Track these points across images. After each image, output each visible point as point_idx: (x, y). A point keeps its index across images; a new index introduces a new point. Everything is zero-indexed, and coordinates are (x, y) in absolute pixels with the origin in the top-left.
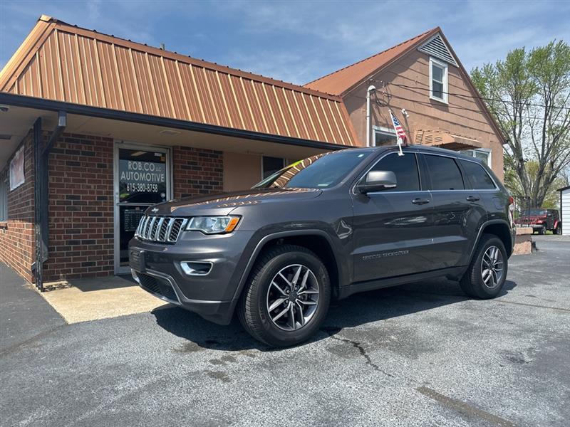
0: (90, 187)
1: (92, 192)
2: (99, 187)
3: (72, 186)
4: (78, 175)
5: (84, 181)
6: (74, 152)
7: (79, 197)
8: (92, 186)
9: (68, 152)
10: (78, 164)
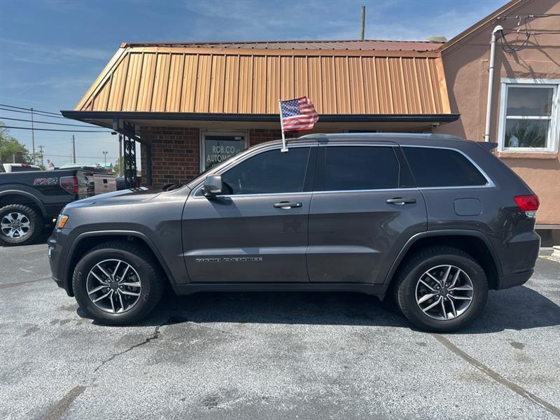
0: (180, 169)
1: (182, 172)
2: (188, 168)
3: (168, 168)
4: (172, 159)
5: (177, 164)
6: (169, 142)
7: (173, 177)
8: (183, 167)
9: (165, 142)
10: (172, 151)
